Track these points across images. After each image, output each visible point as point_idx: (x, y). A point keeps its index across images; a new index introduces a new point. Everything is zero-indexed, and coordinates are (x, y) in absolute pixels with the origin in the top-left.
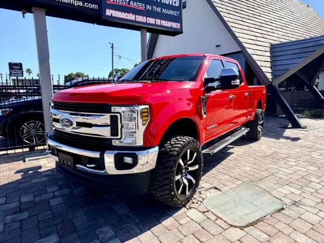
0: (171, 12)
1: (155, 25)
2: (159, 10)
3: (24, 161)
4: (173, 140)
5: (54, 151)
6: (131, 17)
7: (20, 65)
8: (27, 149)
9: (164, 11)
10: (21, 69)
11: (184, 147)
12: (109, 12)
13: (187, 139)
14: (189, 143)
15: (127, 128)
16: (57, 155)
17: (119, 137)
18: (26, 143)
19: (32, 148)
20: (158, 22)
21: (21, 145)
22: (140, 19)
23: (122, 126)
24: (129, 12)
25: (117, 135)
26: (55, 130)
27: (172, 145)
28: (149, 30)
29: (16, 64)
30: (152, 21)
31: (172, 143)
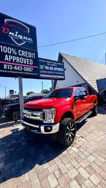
0: (61, 73)
1: (56, 78)
2: (57, 73)
3: (13, 126)
4: (65, 119)
5: (23, 125)
6: (48, 76)
7: (13, 90)
8: (14, 122)
9: (59, 73)
10: (13, 92)
11: (68, 122)
12: (41, 75)
13: (69, 119)
14: (70, 120)
15: (48, 117)
16: (25, 126)
17: (46, 120)
18: (14, 119)
19: (16, 121)
20: (57, 77)
21: (12, 120)
22: (51, 76)
23: (47, 116)
24: (47, 75)
25: (45, 119)
26: (24, 117)
27: (64, 122)
28: (54, 79)
29: (12, 90)
30: (55, 76)
31: (64, 121)
